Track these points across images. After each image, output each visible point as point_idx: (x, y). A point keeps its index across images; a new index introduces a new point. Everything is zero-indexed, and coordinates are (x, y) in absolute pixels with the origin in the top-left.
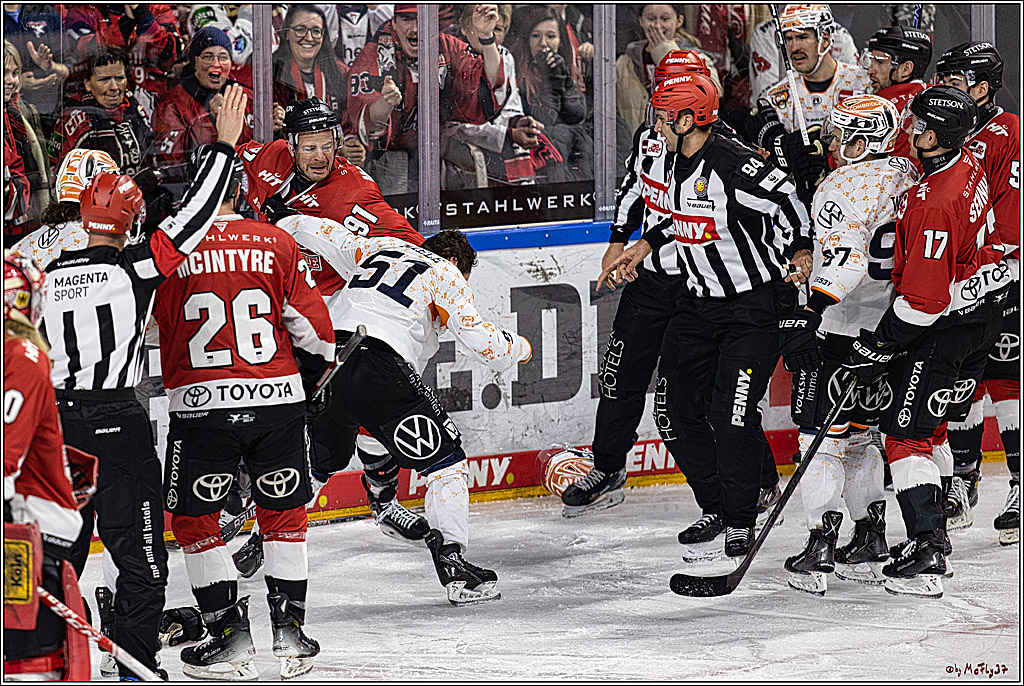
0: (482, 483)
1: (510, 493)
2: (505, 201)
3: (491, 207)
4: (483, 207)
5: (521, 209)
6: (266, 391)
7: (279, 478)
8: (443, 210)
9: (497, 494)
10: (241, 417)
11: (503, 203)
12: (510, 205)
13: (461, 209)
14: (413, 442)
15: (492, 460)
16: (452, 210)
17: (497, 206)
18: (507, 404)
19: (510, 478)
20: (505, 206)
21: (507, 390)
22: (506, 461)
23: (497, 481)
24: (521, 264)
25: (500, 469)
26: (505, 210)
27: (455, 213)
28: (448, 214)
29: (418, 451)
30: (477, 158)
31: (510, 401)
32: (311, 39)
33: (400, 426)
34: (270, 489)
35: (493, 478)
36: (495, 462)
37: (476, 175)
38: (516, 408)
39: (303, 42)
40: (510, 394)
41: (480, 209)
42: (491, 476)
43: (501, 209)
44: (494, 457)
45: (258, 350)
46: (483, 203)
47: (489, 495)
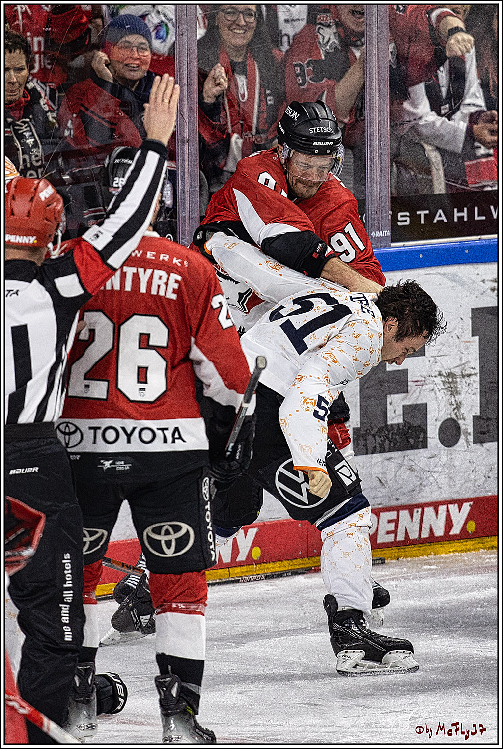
0: (439, 532)
1: (469, 544)
2: (465, 209)
3: (450, 216)
4: (440, 216)
5: (484, 218)
6: (147, 436)
7: (167, 533)
8: (394, 219)
9: (457, 545)
10: (113, 463)
11: (463, 211)
12: (471, 214)
13: (415, 218)
14: (297, 487)
15: (450, 506)
16: (404, 219)
17: (456, 214)
18: (467, 441)
19: (471, 527)
20: (465, 214)
21: (467, 425)
22: (466, 507)
23: (456, 530)
24: (483, 281)
25: (459, 517)
26: (465, 219)
27: (408, 223)
28: (399, 224)
29: (305, 498)
30: (434, 160)
31: (471, 438)
32: (243, 22)
33: (281, 469)
34: (156, 545)
35: (452, 526)
36: (453, 508)
37: (431, 181)
38: (478, 446)
39: (234, 27)
40: (471, 430)
41: (437, 218)
42: (449, 524)
43: (461, 218)
44: (453, 502)
45: (142, 386)
46: (440, 211)
47: (448, 546)
